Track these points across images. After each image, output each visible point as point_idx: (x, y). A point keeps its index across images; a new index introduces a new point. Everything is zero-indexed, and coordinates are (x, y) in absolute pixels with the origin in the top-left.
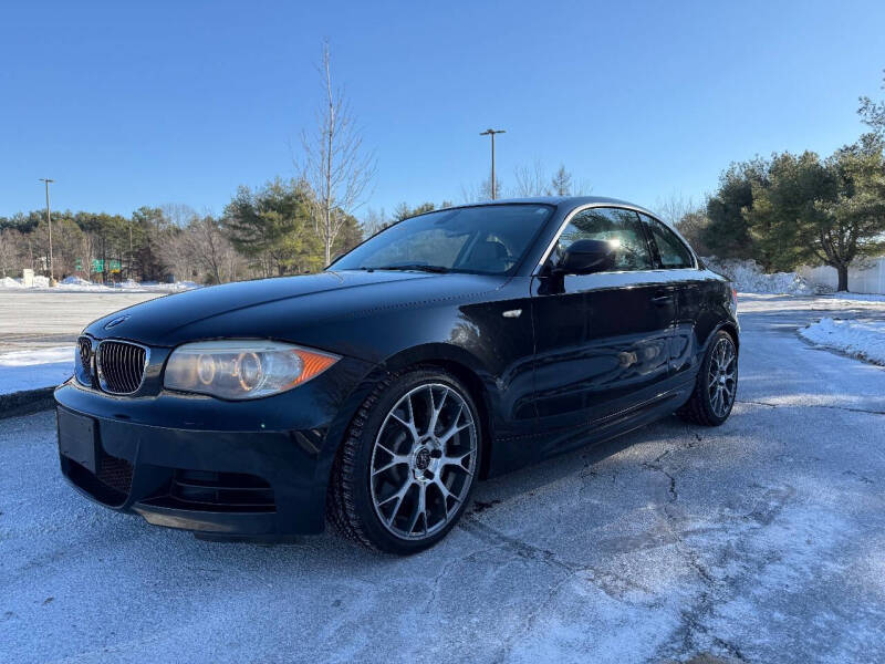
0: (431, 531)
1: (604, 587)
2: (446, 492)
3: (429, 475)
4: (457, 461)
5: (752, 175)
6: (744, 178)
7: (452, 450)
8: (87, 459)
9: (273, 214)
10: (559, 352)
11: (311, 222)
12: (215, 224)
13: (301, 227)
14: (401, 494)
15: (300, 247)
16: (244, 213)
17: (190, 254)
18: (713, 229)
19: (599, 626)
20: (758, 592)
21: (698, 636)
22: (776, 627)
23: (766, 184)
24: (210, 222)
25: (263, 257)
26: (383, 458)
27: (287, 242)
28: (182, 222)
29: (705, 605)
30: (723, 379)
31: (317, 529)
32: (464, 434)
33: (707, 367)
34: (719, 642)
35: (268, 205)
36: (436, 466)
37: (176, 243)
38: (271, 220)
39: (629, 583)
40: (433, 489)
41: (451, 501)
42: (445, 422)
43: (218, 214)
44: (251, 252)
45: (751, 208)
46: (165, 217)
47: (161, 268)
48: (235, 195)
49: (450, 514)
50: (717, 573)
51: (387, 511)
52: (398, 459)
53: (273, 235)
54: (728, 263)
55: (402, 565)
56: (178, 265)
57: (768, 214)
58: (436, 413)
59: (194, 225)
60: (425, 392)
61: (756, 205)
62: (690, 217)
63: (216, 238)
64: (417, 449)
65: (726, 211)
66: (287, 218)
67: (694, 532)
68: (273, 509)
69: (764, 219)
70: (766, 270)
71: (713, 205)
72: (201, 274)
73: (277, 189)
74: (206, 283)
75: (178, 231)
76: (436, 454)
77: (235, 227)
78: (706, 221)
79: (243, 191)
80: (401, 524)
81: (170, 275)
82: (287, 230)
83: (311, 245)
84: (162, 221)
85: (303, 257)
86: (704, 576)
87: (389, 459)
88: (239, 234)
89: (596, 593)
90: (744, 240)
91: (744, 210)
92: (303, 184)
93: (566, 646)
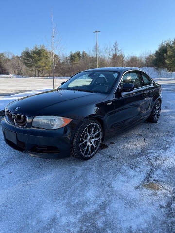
0: (92, 154)
1: (130, 167)
2: (95, 146)
3: (91, 143)
4: (97, 139)
5: (168, 44)
6: (165, 45)
7: (96, 137)
8: (14, 141)
9: (35, 55)
10: (119, 109)
11: (46, 57)
12: (19, 57)
13: (44, 59)
14: (86, 148)
15: (43, 64)
16: (27, 55)
17: (13, 66)
18: (156, 60)
19: (130, 177)
20: (163, 168)
21: (150, 179)
22: (166, 176)
23: (171, 47)
24: (17, 57)
25: (33, 68)
26: (82, 141)
27: (40, 63)
28: (10, 57)
29: (152, 171)
30: (157, 111)
31: (69, 156)
32: (99, 134)
33: (154, 109)
34: (154, 180)
35: (35, 52)
36: (93, 140)
37: (9, 63)
38: (35, 57)
39: (135, 166)
40: (92, 146)
41: (96, 148)
42: (95, 131)
43: (20, 55)
44: (30, 66)
45: (167, 54)
46: (5, 55)
47: (5, 70)
48: (25, 50)
49: (96, 151)
50: (154, 163)
51: (83, 152)
52: (85, 141)
53: (36, 61)
54: (159, 69)
55: (86, 162)
56: (10, 70)
57: (171, 56)
58: (93, 129)
59: (13, 58)
60: (91, 125)
61: (168, 53)
62: (150, 56)
63: (20, 62)
64: (89, 137)
65: (160, 55)
66: (39, 56)
67: (150, 153)
68: (59, 153)
69: (170, 57)
70: (169, 71)
71: (157, 53)
72: (16, 72)
73: (36, 48)
74: (18, 75)
75: (9, 60)
76: (93, 138)
77: (25, 59)
78: (154, 57)
79: (27, 49)
80: (86, 154)
81: (8, 72)
82: (40, 60)
83: (46, 64)
84: (4, 57)
85: (44, 68)
86: (152, 164)
87: (83, 141)
88: (26, 61)
89: (129, 169)
90: (164, 63)
91: (165, 54)
92: (43, 46)
93: (123, 182)
